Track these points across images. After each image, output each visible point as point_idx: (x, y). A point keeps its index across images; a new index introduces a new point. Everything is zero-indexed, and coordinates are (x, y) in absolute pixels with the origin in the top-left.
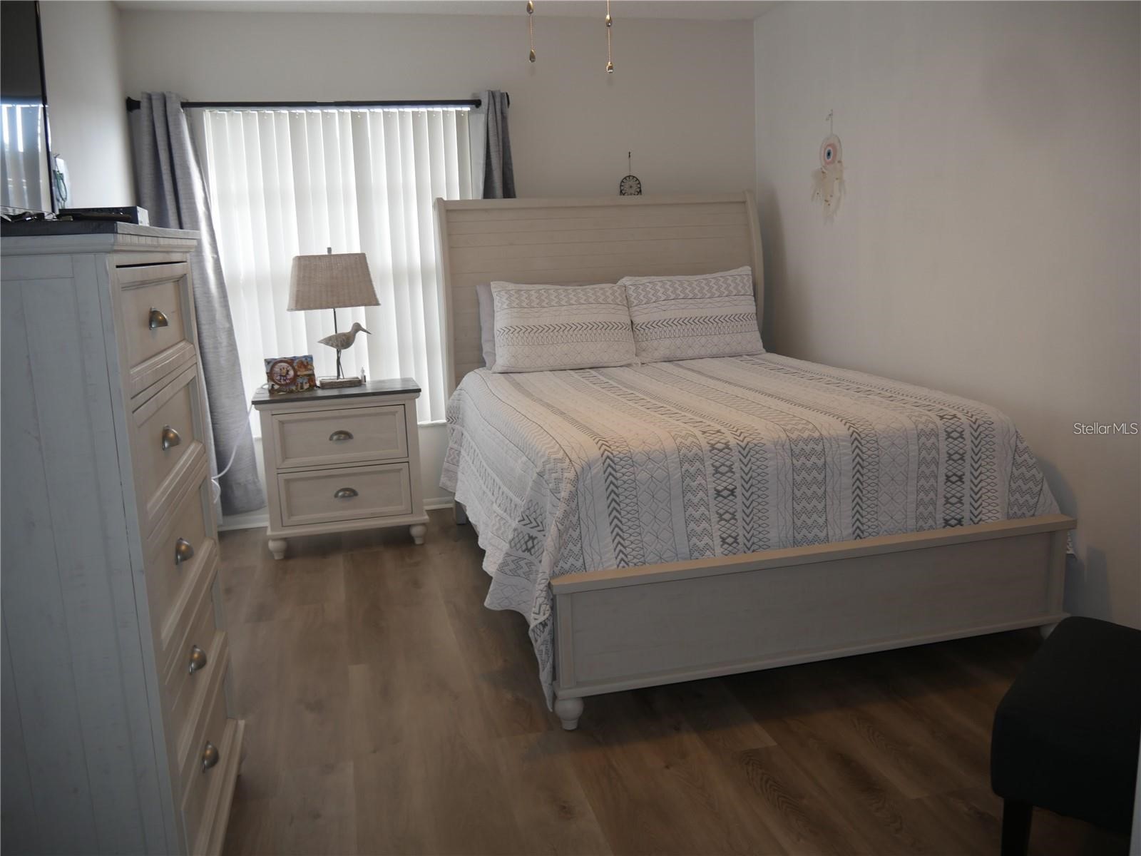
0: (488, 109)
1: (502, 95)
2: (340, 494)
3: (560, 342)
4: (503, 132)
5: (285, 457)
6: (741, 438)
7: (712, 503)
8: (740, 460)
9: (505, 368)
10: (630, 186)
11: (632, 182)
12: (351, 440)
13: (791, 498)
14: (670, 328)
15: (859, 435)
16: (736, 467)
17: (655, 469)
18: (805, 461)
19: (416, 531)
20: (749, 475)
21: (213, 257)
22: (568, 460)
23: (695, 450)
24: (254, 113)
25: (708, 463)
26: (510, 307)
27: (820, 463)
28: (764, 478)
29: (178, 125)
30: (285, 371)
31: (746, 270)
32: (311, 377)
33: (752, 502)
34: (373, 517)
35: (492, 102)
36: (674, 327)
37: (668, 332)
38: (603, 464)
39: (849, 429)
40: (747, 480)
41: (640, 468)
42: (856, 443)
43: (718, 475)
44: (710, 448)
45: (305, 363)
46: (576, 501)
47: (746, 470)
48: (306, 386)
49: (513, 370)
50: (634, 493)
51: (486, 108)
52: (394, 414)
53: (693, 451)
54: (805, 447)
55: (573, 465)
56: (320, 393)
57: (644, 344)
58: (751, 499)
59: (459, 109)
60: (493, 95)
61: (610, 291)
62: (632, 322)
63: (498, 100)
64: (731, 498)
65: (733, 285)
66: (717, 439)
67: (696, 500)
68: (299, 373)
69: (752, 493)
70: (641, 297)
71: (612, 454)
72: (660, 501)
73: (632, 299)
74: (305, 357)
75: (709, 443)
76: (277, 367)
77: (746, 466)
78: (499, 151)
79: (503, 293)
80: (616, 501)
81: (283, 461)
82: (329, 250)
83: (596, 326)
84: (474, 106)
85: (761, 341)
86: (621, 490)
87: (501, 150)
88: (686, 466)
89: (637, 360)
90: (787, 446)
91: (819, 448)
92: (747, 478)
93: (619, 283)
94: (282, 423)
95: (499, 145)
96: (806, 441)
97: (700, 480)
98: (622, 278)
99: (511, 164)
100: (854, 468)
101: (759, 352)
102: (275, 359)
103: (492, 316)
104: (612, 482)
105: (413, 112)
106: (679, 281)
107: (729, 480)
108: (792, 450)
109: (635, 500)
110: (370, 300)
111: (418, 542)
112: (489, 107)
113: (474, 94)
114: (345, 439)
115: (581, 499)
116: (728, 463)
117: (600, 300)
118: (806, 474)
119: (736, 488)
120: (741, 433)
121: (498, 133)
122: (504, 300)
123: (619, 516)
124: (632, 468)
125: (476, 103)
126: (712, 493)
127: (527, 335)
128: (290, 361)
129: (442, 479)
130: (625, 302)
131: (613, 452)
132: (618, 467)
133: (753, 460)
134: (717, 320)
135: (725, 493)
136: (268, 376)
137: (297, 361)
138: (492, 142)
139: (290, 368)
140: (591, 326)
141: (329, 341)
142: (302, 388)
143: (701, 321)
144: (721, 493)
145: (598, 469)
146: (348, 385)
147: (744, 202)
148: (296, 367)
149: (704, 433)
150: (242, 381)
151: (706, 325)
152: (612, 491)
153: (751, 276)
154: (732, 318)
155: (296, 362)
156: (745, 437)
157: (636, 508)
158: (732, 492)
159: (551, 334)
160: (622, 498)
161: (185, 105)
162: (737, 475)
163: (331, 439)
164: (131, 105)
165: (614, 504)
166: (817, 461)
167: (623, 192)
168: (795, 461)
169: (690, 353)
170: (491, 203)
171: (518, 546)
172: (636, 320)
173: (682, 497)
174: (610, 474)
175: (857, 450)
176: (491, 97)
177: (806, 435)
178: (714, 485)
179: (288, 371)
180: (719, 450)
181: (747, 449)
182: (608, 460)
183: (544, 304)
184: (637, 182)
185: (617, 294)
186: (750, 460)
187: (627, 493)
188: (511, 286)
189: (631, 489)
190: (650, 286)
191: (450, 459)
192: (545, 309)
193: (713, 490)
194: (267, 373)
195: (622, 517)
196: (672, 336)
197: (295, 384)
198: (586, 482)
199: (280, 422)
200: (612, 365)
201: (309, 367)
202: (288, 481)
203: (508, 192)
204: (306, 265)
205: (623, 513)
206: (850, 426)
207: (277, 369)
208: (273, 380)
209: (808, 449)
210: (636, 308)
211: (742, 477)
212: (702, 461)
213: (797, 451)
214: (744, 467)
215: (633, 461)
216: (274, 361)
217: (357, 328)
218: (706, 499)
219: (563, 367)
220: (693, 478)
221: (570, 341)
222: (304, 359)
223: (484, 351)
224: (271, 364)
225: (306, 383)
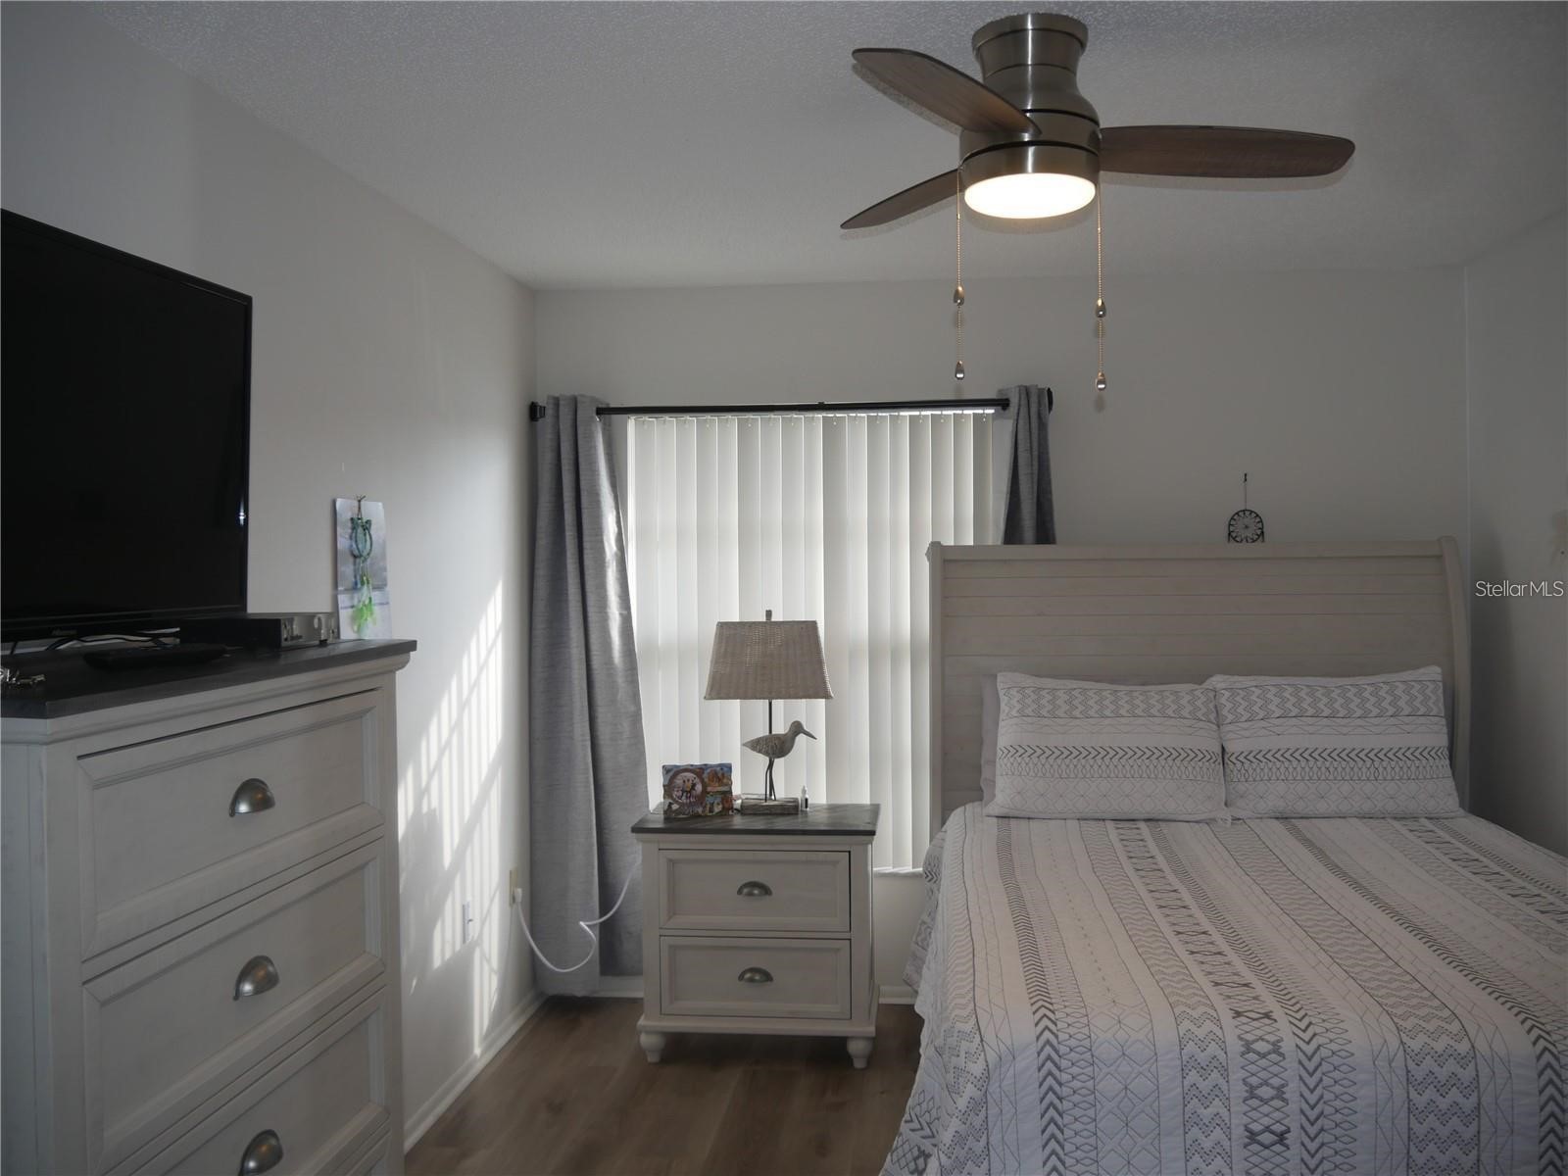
0: (1018, 414)
1: (1041, 391)
2: (748, 975)
3: (1096, 775)
4: (1040, 445)
5: (672, 912)
6: (1307, 1036)
7: (1238, 1153)
8: (1301, 1078)
9: (1007, 810)
10: (1245, 527)
11: (1249, 520)
12: (767, 897)
13: (1404, 1164)
14: (1287, 764)
15: (1557, 1059)
16: (1291, 1092)
17: (1133, 1076)
18: (1436, 1097)
19: (856, 1048)
20: (1317, 1110)
21: (621, 614)
22: (977, 1039)
23: (1213, 1049)
24: (692, 420)
25: (1236, 1075)
26: (1022, 714)
27: (1468, 1104)
28: (1348, 1119)
29: (591, 438)
30: (690, 784)
31: (1434, 672)
32: (727, 795)
33: (1321, 1162)
34: (794, 1016)
35: (1024, 402)
36: (1295, 763)
37: (1282, 770)
38: (1039, 1054)
39: (1534, 1043)
40: (1312, 1118)
41: (1105, 1070)
42: (1549, 1073)
43: (1254, 1102)
44: (1243, 1049)
45: (720, 775)
46: (982, 1114)
47: (1312, 1099)
48: (717, 809)
49: (1016, 814)
50: (1091, 1112)
51: (1016, 411)
52: (835, 863)
53: (1208, 1049)
54: (1436, 1069)
55: (984, 1050)
56: (738, 822)
57: (1241, 787)
58: (1319, 1156)
59: (979, 411)
60: (1026, 391)
61: (1188, 698)
62: (1223, 748)
63: (1034, 399)
64: (1278, 1148)
65: (1406, 698)
66: (1259, 1033)
67: (1207, 1144)
68: (709, 789)
69: (1323, 1144)
70: (1240, 710)
71: (1057, 1037)
72: (1139, 1135)
73: (1225, 712)
74: (722, 766)
75: (1241, 1039)
76: (679, 777)
77: (1312, 1091)
78: (1032, 474)
79: (1014, 692)
80: (1056, 1124)
81: (670, 918)
82: (769, 614)
83: (1158, 754)
84: (1000, 408)
85: (1455, 794)
86: (1066, 1105)
87: (1036, 472)
88: (1193, 1076)
89: (1226, 814)
90: (1399, 1062)
91: (1467, 1075)
92: (1312, 1115)
93: (1208, 683)
94: (672, 862)
95: (1032, 465)
96: (1440, 1058)
97: (1217, 1106)
98: (1211, 676)
99: (1050, 492)
100: (1542, 1125)
101: (1453, 814)
102: (676, 766)
103: (996, 724)
104: (1051, 1089)
105: (910, 416)
106: (1308, 686)
107: (1277, 1115)
108: (1408, 1072)
109: (1091, 1127)
110: (818, 690)
111: (859, 1064)
112: (1019, 409)
113: (1000, 391)
114: (760, 895)
115: (993, 1111)
116: (1276, 1082)
117: (1170, 712)
118: (1438, 1123)
119: (1288, 1131)
120: (1310, 1024)
121: (1031, 448)
122: (1014, 702)
123: (1060, 1152)
124: (1091, 1069)
125: (1002, 404)
126: (1238, 1132)
127: (1043, 761)
128: (699, 771)
129: (908, 967)
130: (1212, 717)
131: (1059, 1034)
132: (1064, 1063)
133: (1327, 1081)
134: (1371, 755)
135: (1267, 1138)
136: (665, 791)
137: (709, 771)
138: (1022, 461)
139: (697, 780)
140: (1149, 753)
141: (757, 745)
142: (711, 811)
143: (1343, 755)
144: (1259, 1138)
145: (1027, 1061)
146: (779, 812)
147: (1439, 557)
148: (706, 780)
149: (1238, 1014)
150: (646, 787)
151: (1352, 764)
152: (1051, 1104)
153: (1441, 684)
154: (1399, 754)
155: (706, 772)
156: (1315, 1035)
157: (1092, 1141)
158: (1281, 1138)
159: (1083, 761)
160: (1067, 1119)
161: (600, 411)
162: (1294, 1106)
163: (740, 892)
164: (534, 412)
165: (1052, 1128)
166: (1461, 1100)
167: (1234, 535)
168: (1413, 1094)
169: (1322, 807)
170: (1014, 550)
171: (903, 1162)
172: (1229, 748)
173: (1182, 1132)
174: (1050, 1073)
175: (1550, 1090)
176: (1023, 396)
177: (1439, 1046)
178: (1245, 1120)
179: (694, 785)
180: (1258, 1054)
181: (1316, 1059)
182: (1048, 1047)
183: (1076, 713)
184: (1258, 520)
185: (1199, 703)
186: (1321, 1080)
187: (1077, 1112)
188: (1029, 681)
189: (1086, 1105)
190: (1258, 692)
191: (919, 939)
192: (1078, 722)
193: (1243, 1128)
194: (664, 786)
195: (1065, 1155)
196: (1290, 777)
197: (701, 803)
198: (1005, 1083)
199: (670, 860)
200: (1181, 818)
201: (725, 781)
202: (673, 948)
203: (1045, 534)
204: (731, 636)
205: (1068, 1147)
206: (1539, 1037)
207: (679, 781)
208: (672, 797)
209: (1442, 1074)
210: (1231, 727)
211: (1302, 1112)
212: (1225, 1071)
213: (1418, 1074)
214: (1307, 1093)
215: (1093, 1056)
216: (675, 770)
217: (797, 729)
218: (1226, 1143)
219: (1098, 816)
220: (1205, 1100)
221: (1112, 775)
222: (718, 769)
223: (983, 777)
224: (671, 774)
225: (718, 804)
